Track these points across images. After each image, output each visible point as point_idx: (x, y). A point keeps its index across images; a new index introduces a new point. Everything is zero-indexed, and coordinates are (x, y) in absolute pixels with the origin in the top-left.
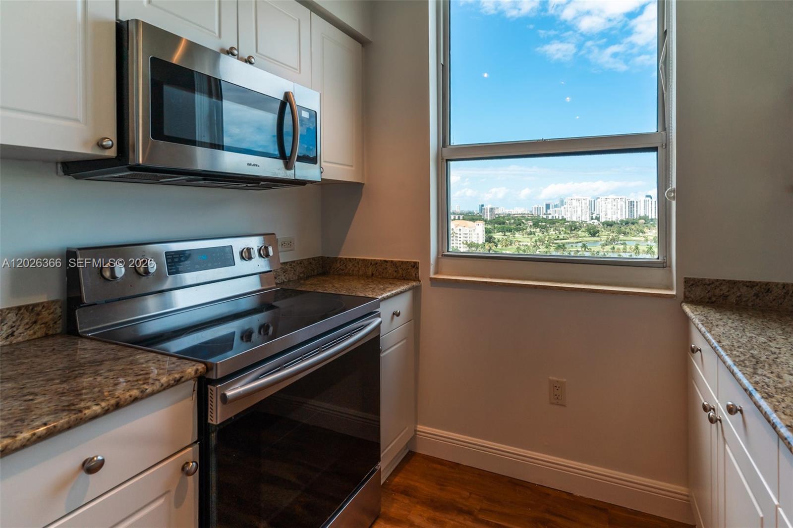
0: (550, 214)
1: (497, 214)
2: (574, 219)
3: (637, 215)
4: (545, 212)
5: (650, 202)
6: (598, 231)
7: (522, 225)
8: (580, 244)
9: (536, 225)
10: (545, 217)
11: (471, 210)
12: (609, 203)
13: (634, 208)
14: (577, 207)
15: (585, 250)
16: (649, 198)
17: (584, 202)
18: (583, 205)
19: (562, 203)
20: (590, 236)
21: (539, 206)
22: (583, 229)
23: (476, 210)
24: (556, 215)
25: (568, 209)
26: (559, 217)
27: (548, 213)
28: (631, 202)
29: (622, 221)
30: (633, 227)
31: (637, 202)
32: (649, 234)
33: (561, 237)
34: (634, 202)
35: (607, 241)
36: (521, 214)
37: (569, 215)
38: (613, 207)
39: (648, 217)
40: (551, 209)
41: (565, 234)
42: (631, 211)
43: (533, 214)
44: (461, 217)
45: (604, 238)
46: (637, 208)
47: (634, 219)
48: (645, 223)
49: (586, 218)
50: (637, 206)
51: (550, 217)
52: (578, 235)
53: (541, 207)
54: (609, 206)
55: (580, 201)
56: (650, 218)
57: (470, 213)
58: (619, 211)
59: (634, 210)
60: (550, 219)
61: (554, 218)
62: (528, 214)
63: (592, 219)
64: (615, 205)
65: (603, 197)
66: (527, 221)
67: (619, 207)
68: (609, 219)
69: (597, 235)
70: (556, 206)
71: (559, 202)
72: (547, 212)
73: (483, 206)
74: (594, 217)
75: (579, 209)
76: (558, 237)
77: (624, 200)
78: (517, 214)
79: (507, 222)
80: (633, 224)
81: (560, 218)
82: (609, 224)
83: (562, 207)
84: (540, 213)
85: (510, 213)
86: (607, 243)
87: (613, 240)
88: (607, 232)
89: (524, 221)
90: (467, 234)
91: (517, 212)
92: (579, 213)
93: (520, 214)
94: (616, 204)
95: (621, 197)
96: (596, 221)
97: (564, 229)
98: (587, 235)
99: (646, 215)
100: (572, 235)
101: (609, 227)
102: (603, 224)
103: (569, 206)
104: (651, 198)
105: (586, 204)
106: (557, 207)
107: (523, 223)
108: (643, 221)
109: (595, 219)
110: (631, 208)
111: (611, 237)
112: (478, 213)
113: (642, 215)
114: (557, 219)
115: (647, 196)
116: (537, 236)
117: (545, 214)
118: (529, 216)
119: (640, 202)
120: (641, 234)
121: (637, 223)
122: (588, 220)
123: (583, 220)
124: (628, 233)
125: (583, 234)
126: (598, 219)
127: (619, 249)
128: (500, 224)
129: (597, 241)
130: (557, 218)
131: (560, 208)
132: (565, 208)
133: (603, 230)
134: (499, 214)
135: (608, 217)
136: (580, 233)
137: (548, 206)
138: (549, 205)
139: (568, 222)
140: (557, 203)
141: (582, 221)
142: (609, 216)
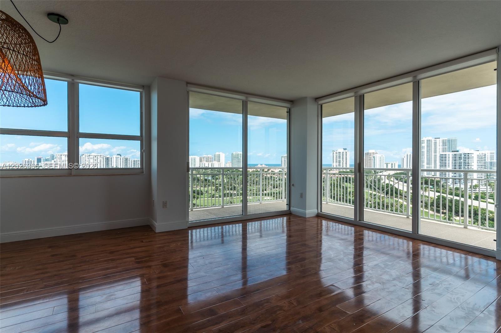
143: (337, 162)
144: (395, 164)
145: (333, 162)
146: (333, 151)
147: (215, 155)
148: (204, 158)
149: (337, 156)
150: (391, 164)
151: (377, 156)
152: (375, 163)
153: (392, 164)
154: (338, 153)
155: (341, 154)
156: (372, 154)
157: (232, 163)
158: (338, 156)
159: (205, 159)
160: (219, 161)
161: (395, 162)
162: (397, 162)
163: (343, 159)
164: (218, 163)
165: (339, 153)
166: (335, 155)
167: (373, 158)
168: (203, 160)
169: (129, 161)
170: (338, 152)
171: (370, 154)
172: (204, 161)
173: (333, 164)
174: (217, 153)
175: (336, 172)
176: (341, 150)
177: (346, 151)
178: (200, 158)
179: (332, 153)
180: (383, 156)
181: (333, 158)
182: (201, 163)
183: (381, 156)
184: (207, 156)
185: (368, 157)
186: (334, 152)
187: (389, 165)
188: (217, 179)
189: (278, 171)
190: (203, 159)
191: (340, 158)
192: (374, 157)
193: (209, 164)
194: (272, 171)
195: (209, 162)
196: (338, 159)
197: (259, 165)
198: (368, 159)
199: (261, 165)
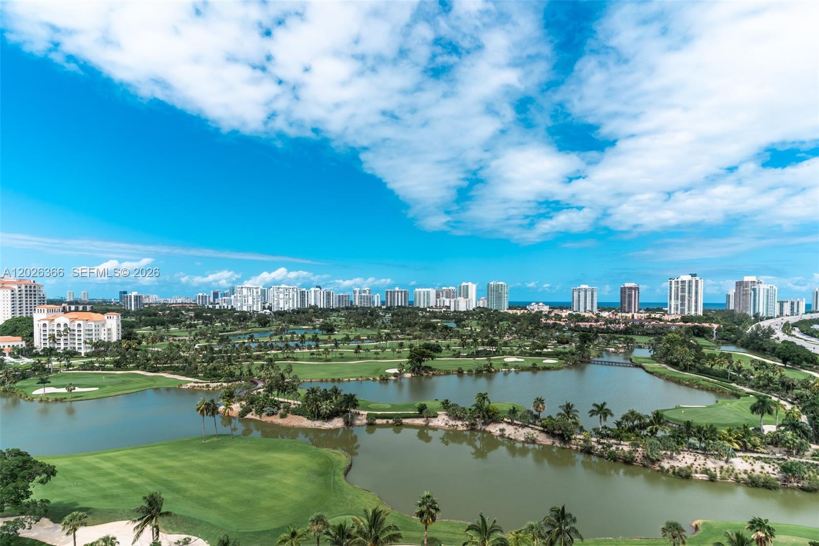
0: (218, 304)
1: (147, 304)
2: (245, 309)
3: (308, 304)
4: (212, 300)
5: (319, 292)
6: (269, 322)
7: (180, 315)
8: (248, 336)
9: (198, 316)
10: (211, 306)
11: (107, 298)
12: (281, 292)
13: (305, 297)
14: (248, 297)
15: (252, 341)
16: (319, 289)
17: (255, 290)
18: (255, 294)
19: (233, 291)
20: (261, 326)
21: (205, 294)
22: (254, 319)
23: (114, 298)
24: (224, 304)
25: (238, 298)
26: (228, 306)
27: (216, 302)
28: (303, 291)
29: (293, 310)
30: (303, 316)
31: (308, 292)
32: (317, 322)
33: (228, 328)
34: (305, 292)
35: (277, 331)
36: (182, 303)
37: (239, 305)
38: (285, 296)
39: (318, 306)
40: (220, 298)
41: (232, 325)
42: (303, 301)
43: (196, 304)
44: (88, 308)
45: (274, 328)
46: (308, 298)
47: (305, 309)
48: (314, 313)
49: (258, 308)
50: (308, 296)
51: (217, 307)
52: (248, 325)
53: (208, 295)
54: (281, 296)
55: (251, 290)
56: (319, 307)
57: (105, 302)
58: (291, 301)
59: (305, 300)
60: (217, 309)
61: (222, 308)
62: (191, 303)
63: (264, 308)
64: (287, 295)
65: (275, 287)
66: (188, 311)
67: (291, 297)
68: (281, 308)
69: (268, 325)
70: (225, 295)
71: (228, 291)
72: (214, 301)
73: (125, 293)
74: (266, 307)
75: (250, 299)
76: (224, 329)
77: (295, 290)
78: (175, 304)
79: (161, 313)
80: (303, 313)
81: (230, 308)
82: (281, 314)
83: (233, 296)
84: (206, 302)
85: (166, 302)
86: (277, 333)
87: (283, 330)
88: (278, 322)
89: (183, 312)
90: (92, 330)
91: (176, 301)
92: (250, 302)
93: (179, 303)
94: (287, 293)
95: (292, 287)
96: (268, 311)
97: (232, 320)
98: (257, 326)
99: (316, 304)
100: (240, 327)
101: (280, 317)
102: (275, 313)
103: (239, 295)
104: (321, 289)
105: (257, 293)
106: (227, 296)
107: (182, 314)
108: (313, 310)
109: (267, 309)
110: (303, 297)
111: (280, 327)
112: (118, 303)
113: (313, 304)
114: (225, 309)
115: (317, 287)
116: (198, 328)
117: (212, 304)
118: (191, 306)
119: (311, 292)
120: (309, 323)
121: (307, 312)
122: (260, 310)
123: (255, 309)
124: (298, 322)
125: (253, 325)
126: (270, 308)
127: (286, 338)
128: (150, 316)
129: (267, 331)
130: (226, 307)
131: (231, 296)
132: (235, 297)
133: (274, 320)
134: (151, 303)
135: (281, 307)
136: (249, 323)
137: (216, 295)
138: (218, 293)
139: (237, 312)
140: (227, 292)
141: (254, 311)
142: (281, 305)
143: (677, 299)
144: (798, 302)
145: (671, 299)
146: (670, 279)
147: (460, 287)
148: (442, 292)
149: (678, 288)
150: (789, 304)
151: (762, 288)
152: (757, 302)
153: (792, 304)
154: (680, 282)
155: (687, 284)
156: (750, 285)
157: (488, 301)
158: (680, 289)
159: (444, 293)
160: (467, 297)
161: (798, 300)
162: (804, 299)
163: (689, 293)
164: (466, 299)
165: (683, 282)
166: (673, 286)
167: (752, 292)
168: (441, 296)
169: (333, 296)
170: (679, 280)
171: (747, 283)
172: (443, 297)
173: (670, 302)
174: (464, 284)
175: (677, 317)
176: (687, 278)
177: (697, 278)
178: (436, 292)
179: (669, 283)
180: (774, 287)
181: (671, 291)
182: (438, 300)
183: (769, 288)
184: (447, 288)
185: (742, 289)
186: (673, 281)
187: (785, 304)
188: (464, 326)
189: (567, 314)
190: (441, 294)
191: (683, 290)
192: (754, 290)
193: (450, 301)
194: (555, 314)
195: (450, 298)
196: (680, 294)
197: (533, 304)
198: (742, 293)
199: (537, 303)
